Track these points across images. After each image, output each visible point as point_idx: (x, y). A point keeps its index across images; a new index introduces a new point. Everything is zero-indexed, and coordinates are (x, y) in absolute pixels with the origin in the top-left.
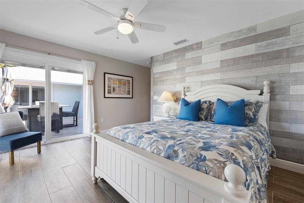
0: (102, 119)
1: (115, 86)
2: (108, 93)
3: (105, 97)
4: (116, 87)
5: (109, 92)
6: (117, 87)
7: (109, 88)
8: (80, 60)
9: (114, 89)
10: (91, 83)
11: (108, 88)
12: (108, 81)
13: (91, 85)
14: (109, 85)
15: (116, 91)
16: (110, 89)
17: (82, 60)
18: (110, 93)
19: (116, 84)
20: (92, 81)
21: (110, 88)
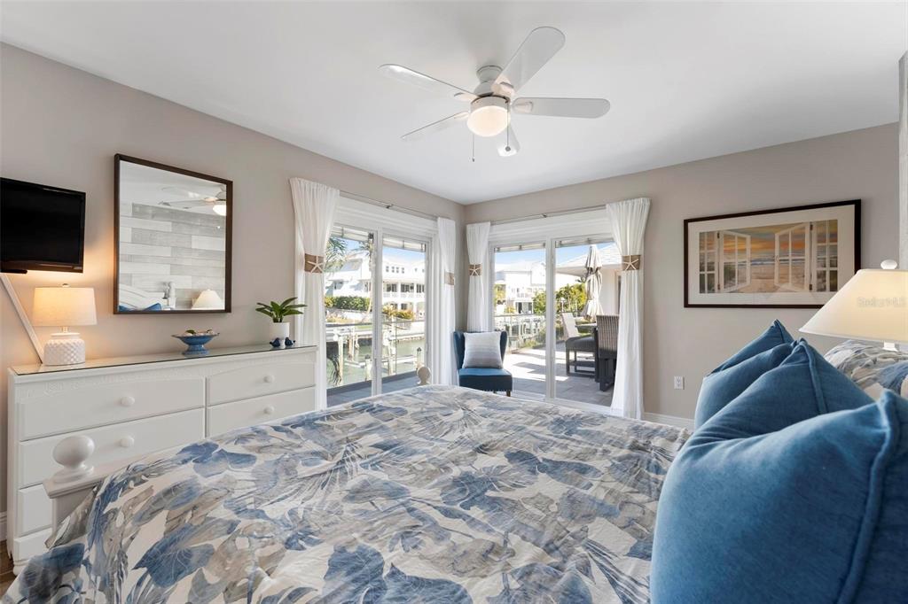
0: (675, 378)
1: (736, 260)
2: (702, 290)
3: (687, 305)
4: (742, 265)
5: (707, 285)
6: (748, 264)
7: (707, 273)
8: (603, 206)
9: (730, 274)
10: (630, 263)
11: (698, 273)
12: (701, 247)
13: (630, 268)
14: (706, 261)
15: (743, 281)
16: (709, 275)
17: (607, 206)
18: (711, 289)
19: (743, 251)
20: (633, 258)
21: (711, 268)
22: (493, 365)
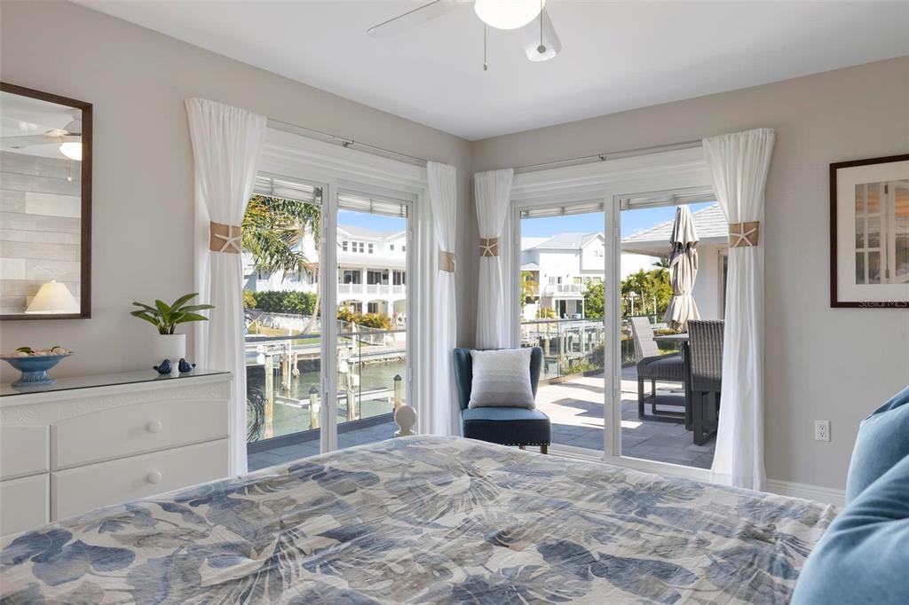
0: (817, 423)
2: (860, 278)
3: (835, 303)
5: (868, 270)
7: (866, 250)
8: (697, 142)
9: (905, 252)
10: (742, 236)
12: (859, 209)
13: (742, 244)
14: (867, 232)
16: (871, 254)
17: (705, 142)
18: (874, 276)
20: (747, 226)
21: (874, 243)
22: (518, 403)
